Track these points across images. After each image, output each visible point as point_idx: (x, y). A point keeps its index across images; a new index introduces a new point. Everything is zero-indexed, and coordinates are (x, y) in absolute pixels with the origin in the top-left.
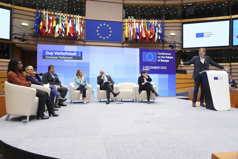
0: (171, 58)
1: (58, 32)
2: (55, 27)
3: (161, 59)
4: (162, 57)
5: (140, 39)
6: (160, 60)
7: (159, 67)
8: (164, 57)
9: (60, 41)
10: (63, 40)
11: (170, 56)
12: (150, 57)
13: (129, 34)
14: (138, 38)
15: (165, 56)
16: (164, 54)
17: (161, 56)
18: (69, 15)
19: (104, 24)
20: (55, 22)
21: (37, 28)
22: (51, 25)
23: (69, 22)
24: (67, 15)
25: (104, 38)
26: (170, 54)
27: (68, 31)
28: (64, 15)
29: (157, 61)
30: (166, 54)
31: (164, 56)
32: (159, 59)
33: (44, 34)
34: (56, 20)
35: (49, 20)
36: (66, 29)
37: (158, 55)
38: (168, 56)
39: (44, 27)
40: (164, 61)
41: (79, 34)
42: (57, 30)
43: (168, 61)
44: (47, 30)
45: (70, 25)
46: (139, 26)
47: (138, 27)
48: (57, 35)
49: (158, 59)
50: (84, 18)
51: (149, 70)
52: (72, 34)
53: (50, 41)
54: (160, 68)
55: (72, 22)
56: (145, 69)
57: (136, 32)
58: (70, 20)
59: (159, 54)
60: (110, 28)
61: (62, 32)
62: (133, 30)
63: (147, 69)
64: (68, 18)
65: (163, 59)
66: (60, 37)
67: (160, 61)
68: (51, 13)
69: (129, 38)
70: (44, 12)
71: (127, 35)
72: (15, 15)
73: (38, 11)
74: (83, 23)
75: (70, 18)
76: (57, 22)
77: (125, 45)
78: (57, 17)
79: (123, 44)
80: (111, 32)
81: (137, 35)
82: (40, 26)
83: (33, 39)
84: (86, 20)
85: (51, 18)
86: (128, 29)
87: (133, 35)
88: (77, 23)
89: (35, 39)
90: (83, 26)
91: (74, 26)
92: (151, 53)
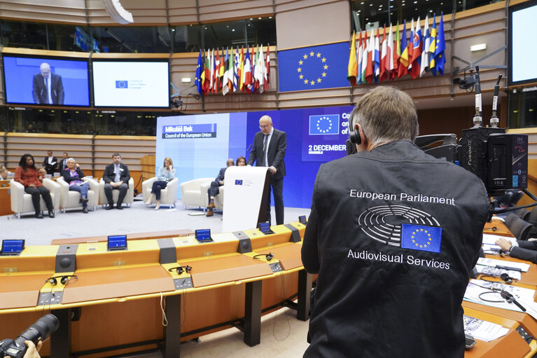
1: (228, 84)
2: (222, 77)
5: (381, 74)
6: (347, 130)
7: (344, 147)
9: (237, 99)
10: (241, 98)
12: (324, 125)
13: (358, 67)
14: (378, 72)
18: (245, 51)
19: (312, 54)
20: (222, 68)
21: (198, 84)
22: (217, 75)
23: (245, 63)
24: (242, 52)
25: (313, 83)
27: (243, 80)
28: (237, 52)
29: (340, 132)
32: (345, 128)
33: (208, 91)
34: (224, 65)
35: (215, 68)
36: (238, 78)
39: (207, 80)
41: (261, 83)
42: (225, 82)
44: (211, 85)
45: (247, 68)
47: (377, 47)
48: (226, 91)
50: (272, 48)
51: (322, 153)
52: (249, 85)
55: (251, 62)
57: (373, 59)
58: (247, 59)
59: (345, 116)
60: (324, 60)
61: (233, 85)
62: (369, 54)
63: (317, 150)
64: (245, 57)
66: (230, 94)
68: (218, 53)
69: (357, 75)
70: (209, 55)
71: (352, 71)
72: (174, 69)
73: (200, 55)
74: (268, 60)
75: (248, 55)
76: (227, 68)
77: (357, 92)
78: (226, 59)
79: (352, 90)
80: (326, 67)
81: (376, 66)
82: (201, 79)
83: (197, 101)
84: (278, 52)
85: (218, 63)
86: (357, 55)
87: (366, 69)
88: (258, 61)
89: (200, 101)
90: (268, 66)
91: (252, 68)
92: (326, 117)
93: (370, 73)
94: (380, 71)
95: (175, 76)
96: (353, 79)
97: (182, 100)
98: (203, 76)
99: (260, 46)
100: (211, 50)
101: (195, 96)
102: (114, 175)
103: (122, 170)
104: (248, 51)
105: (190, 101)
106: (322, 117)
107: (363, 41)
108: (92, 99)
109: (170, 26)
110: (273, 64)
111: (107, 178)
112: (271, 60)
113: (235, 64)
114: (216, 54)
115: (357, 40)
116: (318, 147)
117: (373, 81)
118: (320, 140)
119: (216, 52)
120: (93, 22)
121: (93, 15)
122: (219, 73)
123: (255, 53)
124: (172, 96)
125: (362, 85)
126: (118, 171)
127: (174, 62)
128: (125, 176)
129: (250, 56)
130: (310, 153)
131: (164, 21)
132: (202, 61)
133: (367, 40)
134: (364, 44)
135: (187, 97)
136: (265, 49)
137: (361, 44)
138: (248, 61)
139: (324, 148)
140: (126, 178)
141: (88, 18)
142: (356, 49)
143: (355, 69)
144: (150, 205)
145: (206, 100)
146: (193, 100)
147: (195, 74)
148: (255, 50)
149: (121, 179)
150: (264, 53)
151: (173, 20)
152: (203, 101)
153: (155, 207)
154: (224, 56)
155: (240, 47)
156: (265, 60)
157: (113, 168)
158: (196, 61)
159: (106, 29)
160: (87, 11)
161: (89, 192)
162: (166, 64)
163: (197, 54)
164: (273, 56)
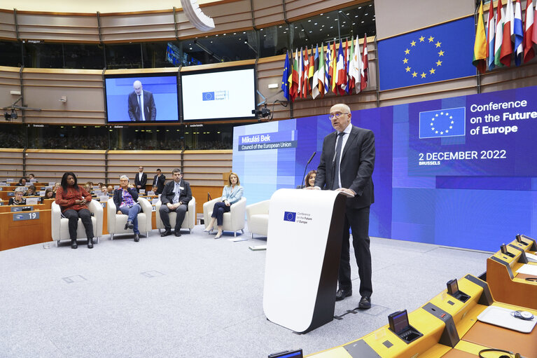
0: (526, 116)
1: (318, 86)
2: (312, 78)
3: (484, 124)
4: (488, 118)
5: (526, 52)
6: (478, 129)
7: (474, 154)
8: (496, 118)
9: (330, 103)
11: (522, 110)
12: (443, 123)
13: (490, 45)
14: (520, 49)
15: (500, 112)
16: (495, 107)
17: (483, 114)
18: (338, 46)
19: (422, 39)
20: (311, 68)
21: (285, 89)
22: (306, 76)
24: (334, 48)
25: (424, 75)
26: (524, 103)
27: (335, 80)
28: (329, 48)
29: (468, 132)
30: (505, 105)
31: (493, 113)
32: (475, 126)
33: (297, 96)
34: (314, 65)
35: (304, 69)
36: (330, 77)
37: (470, 115)
38: (512, 111)
39: (295, 84)
40: (494, 130)
41: (357, 81)
42: (315, 83)
43: (514, 129)
44: (299, 89)
45: (340, 65)
46: (524, 12)
47: (518, 16)
48: (316, 94)
49: (469, 126)
50: (370, 39)
51: (439, 162)
52: (342, 85)
53: (312, 106)
54: (480, 155)
55: (345, 58)
56: (425, 160)
57: (512, 33)
58: (340, 55)
59: (474, 108)
60: (438, 45)
61: (324, 87)
62: (506, 27)
63: (432, 160)
64: (337, 53)
65: (492, 125)
66: (321, 97)
67: (481, 131)
68: (306, 53)
69: (488, 57)
70: (297, 55)
71: (480, 52)
72: (261, 75)
73: (287, 56)
74: (365, 53)
75: (341, 51)
76: (317, 68)
77: (486, 81)
78: (316, 57)
79: (479, 79)
80: (441, 53)
81: (517, 42)
82: (288, 83)
83: (285, 109)
84: (378, 42)
85: (306, 63)
86: (487, 32)
87: (502, 47)
88: (353, 57)
89: (288, 108)
90: (366, 60)
91: (346, 65)
92: (445, 112)
93: (507, 51)
94: (524, 48)
95: (261, 82)
96: (481, 63)
97: (268, 108)
98: (290, 80)
99: (355, 39)
100: (299, 51)
101: (282, 103)
102: (173, 194)
103: (183, 188)
104: (341, 46)
105: (276, 109)
106: (439, 113)
107: (495, 12)
108: (181, 114)
109: (256, 29)
110: (372, 57)
111: (164, 198)
112: (369, 52)
113: (326, 62)
114: (304, 54)
115: (485, 12)
116: (433, 156)
117: (513, 63)
118: (436, 145)
119: (304, 52)
120: (182, 35)
121: (182, 28)
122: (308, 74)
123: (350, 47)
124: (259, 104)
125: (495, 71)
126: (177, 189)
127: (260, 68)
128: (186, 196)
129: (344, 51)
130: (421, 163)
131: (249, 24)
132: (290, 63)
133: (502, 9)
134: (496, 15)
135: (274, 105)
136: (362, 41)
137: (492, 15)
138: (341, 57)
139: (441, 156)
140: (186, 198)
141: (177, 32)
142: (485, 23)
143: (484, 49)
144: (211, 232)
145: (295, 107)
146: (281, 108)
147: (282, 78)
148: (350, 43)
149: (180, 199)
150: (360, 45)
151: (258, 23)
152: (292, 107)
153: (216, 234)
154: (313, 54)
155: (332, 43)
156: (362, 54)
157: (173, 186)
158: (282, 65)
159: (195, 42)
160: (176, 25)
161: (140, 215)
162: (251, 71)
163: (283, 57)
164: (372, 48)
